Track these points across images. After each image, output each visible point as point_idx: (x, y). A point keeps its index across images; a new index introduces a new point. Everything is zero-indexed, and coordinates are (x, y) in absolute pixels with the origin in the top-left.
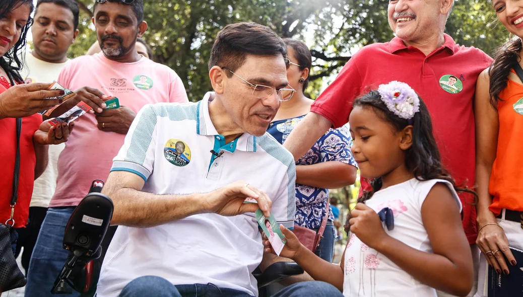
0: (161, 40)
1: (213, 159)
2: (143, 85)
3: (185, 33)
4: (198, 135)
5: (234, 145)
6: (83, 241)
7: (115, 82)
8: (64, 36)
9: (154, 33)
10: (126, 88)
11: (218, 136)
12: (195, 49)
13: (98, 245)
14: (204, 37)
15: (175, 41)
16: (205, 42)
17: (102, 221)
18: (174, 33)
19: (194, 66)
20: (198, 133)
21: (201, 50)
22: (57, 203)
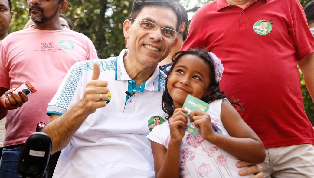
0: (82, 13)
1: (127, 98)
2: (67, 46)
3: (99, 5)
4: (116, 80)
5: (143, 87)
6: (32, 169)
7: (45, 46)
8: (5, 16)
9: (76, 8)
10: (54, 49)
11: (130, 80)
12: (108, 17)
13: (43, 171)
14: (114, 7)
15: (92, 12)
16: (115, 10)
17: (44, 153)
18: (91, 6)
19: (109, 29)
20: (116, 79)
21: (113, 17)
22: (10, 143)
